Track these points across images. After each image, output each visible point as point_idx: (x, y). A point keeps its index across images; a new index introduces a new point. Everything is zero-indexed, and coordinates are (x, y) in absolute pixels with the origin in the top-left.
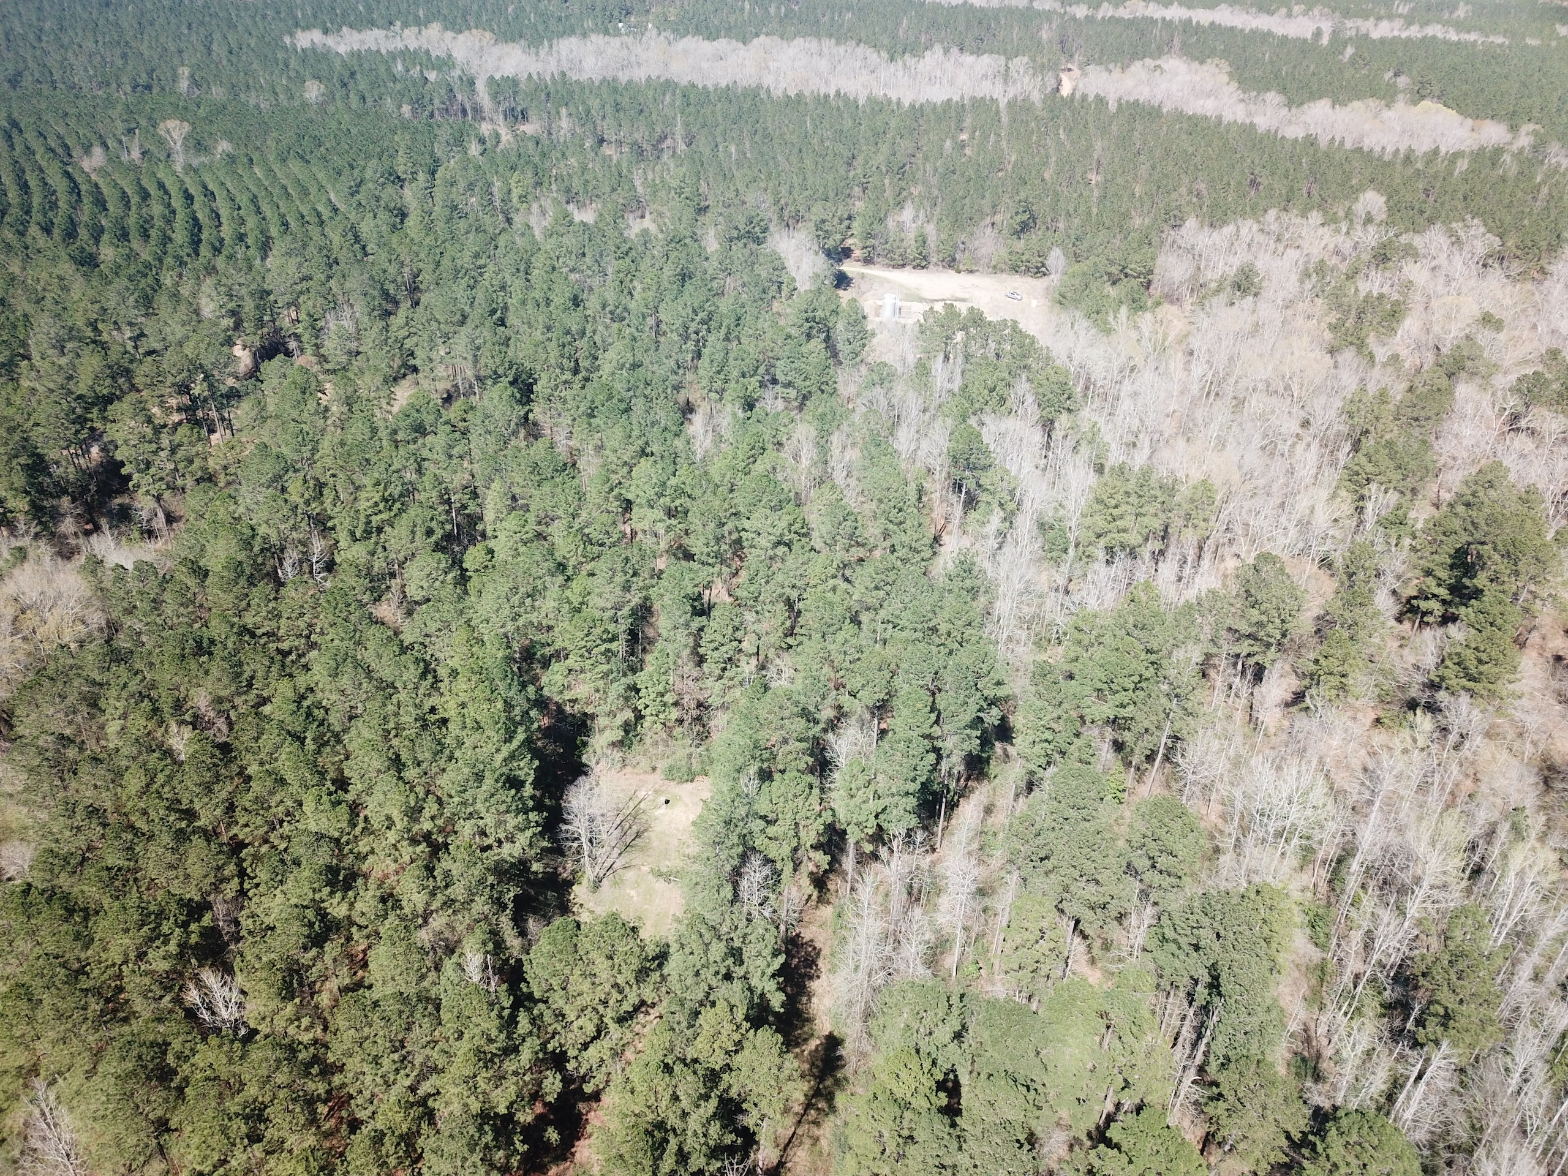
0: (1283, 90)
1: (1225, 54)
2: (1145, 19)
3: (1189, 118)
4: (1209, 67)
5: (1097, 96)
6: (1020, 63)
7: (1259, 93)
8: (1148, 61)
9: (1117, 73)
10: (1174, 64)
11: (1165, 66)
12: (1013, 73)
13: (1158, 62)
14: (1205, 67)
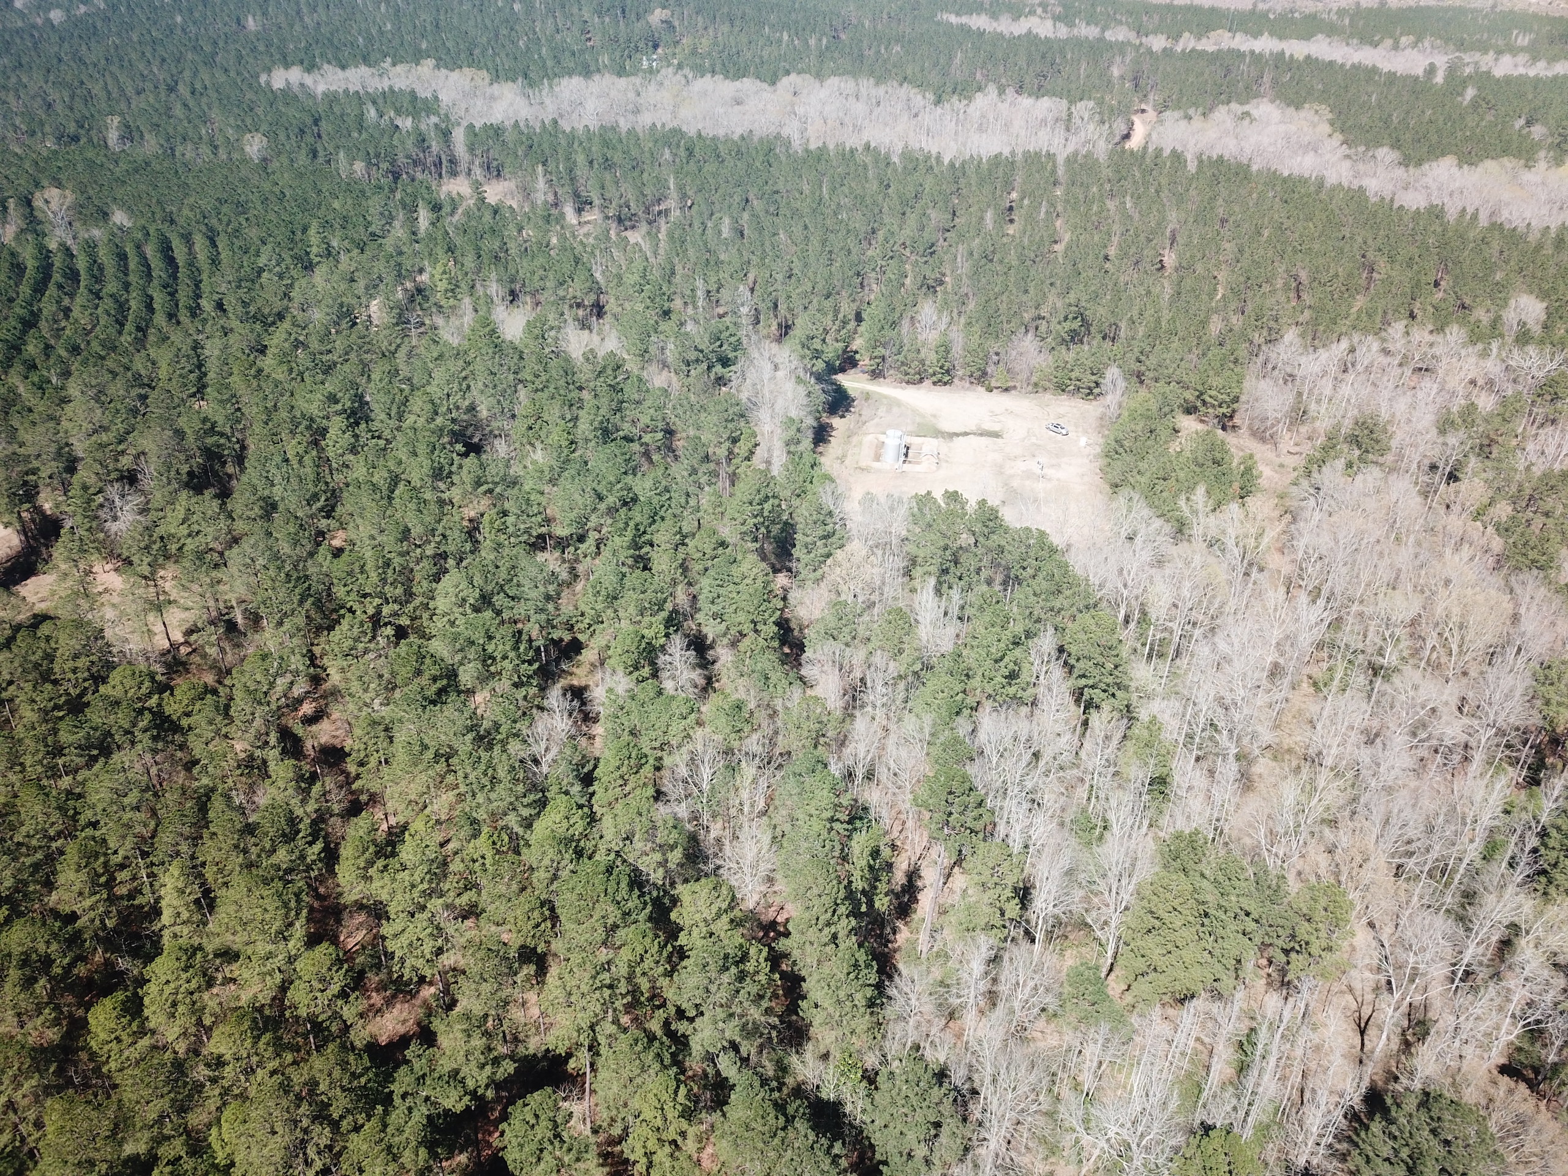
0: (1396, 145)
1: (1323, 97)
2: (1231, 51)
3: (1285, 181)
4: (1307, 113)
5: (1174, 151)
6: (1084, 108)
7: (1368, 149)
8: (1234, 106)
9: (1197, 122)
10: (1265, 109)
11: (1255, 113)
12: (1076, 120)
13: (1246, 108)
14: (1303, 114)
